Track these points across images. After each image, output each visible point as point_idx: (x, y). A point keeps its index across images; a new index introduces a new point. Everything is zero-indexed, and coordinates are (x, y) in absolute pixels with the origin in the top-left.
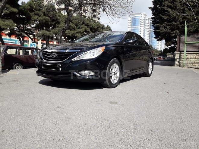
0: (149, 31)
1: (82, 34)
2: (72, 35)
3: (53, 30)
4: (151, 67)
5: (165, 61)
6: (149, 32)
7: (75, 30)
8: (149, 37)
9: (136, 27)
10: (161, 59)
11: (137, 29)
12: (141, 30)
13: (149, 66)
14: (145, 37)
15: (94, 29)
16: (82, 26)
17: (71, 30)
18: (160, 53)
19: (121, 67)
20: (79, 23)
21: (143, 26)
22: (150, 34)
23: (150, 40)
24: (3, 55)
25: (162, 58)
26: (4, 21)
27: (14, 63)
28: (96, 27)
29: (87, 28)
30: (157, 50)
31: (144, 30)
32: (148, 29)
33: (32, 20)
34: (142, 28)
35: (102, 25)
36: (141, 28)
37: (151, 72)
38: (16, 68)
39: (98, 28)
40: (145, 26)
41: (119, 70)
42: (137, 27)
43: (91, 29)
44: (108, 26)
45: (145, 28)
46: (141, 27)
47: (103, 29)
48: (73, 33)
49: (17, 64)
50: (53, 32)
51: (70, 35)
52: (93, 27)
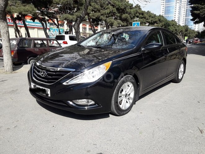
0: (186, 8)
1: (108, 16)
2: (96, 18)
3: (76, 13)
4: (183, 70)
5: (202, 45)
6: (185, 10)
7: (99, 11)
8: (185, 15)
9: (170, 4)
10: (197, 42)
11: (172, 6)
12: (176, 7)
13: (180, 69)
14: (180, 15)
15: (121, 9)
16: (108, 7)
17: (95, 12)
18: (197, 34)
19: (137, 83)
20: (104, 3)
21: (179, 2)
22: (186, 11)
23: (186, 19)
24: (16, 49)
25: (199, 41)
26: (25, 6)
27: (28, 57)
28: (123, 7)
29: (113, 9)
30: (194, 31)
31: (180, 8)
32: (184, 6)
33: (54, 3)
34: (178, 4)
35: (130, 4)
36: (176, 5)
37: (182, 76)
38: (31, 62)
39: (125, 8)
40: (181, 2)
41: (133, 89)
42: (172, 4)
43: (118, 9)
44: (137, 5)
45: (181, 5)
46: (176, 3)
47: (131, 9)
48: (97, 15)
49: (31, 58)
50: (76, 16)
51: (94, 18)
52: (119, 7)
